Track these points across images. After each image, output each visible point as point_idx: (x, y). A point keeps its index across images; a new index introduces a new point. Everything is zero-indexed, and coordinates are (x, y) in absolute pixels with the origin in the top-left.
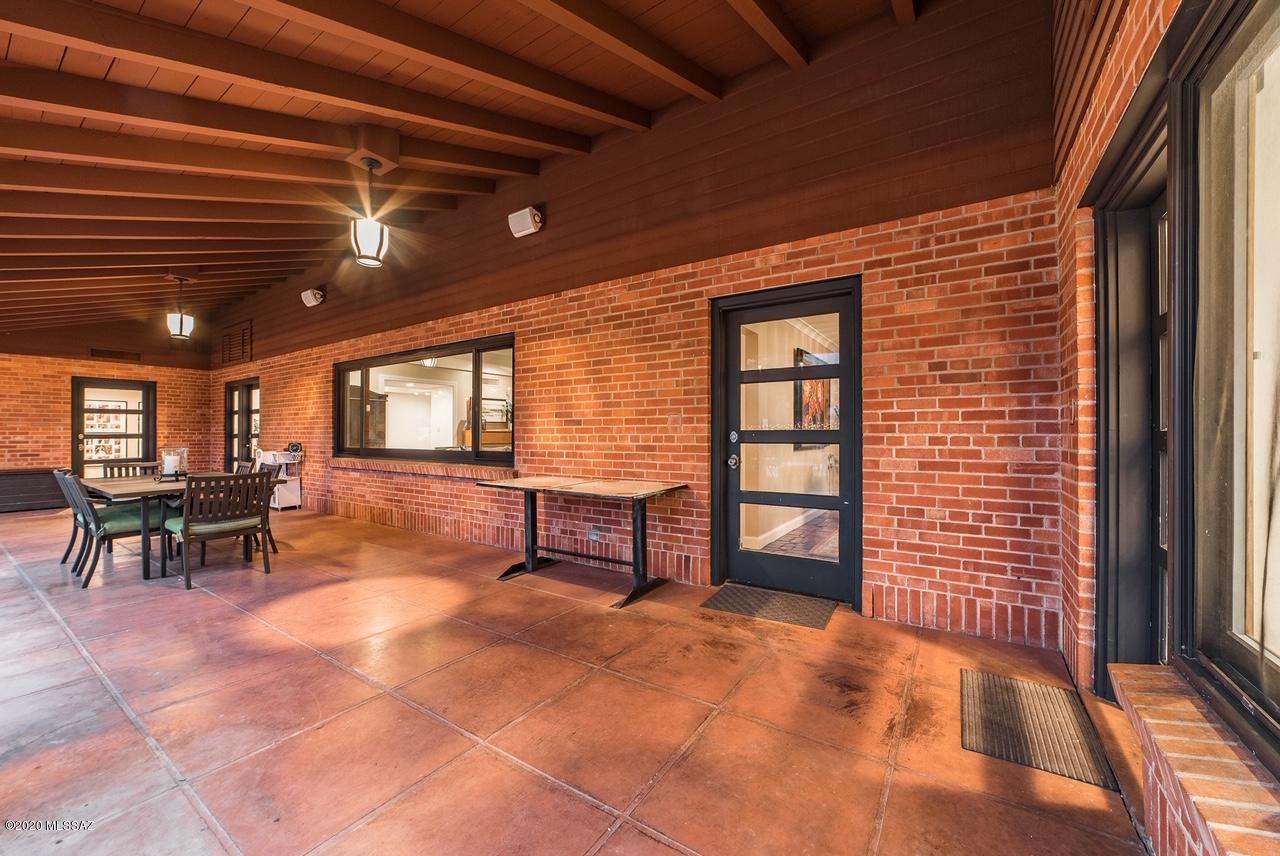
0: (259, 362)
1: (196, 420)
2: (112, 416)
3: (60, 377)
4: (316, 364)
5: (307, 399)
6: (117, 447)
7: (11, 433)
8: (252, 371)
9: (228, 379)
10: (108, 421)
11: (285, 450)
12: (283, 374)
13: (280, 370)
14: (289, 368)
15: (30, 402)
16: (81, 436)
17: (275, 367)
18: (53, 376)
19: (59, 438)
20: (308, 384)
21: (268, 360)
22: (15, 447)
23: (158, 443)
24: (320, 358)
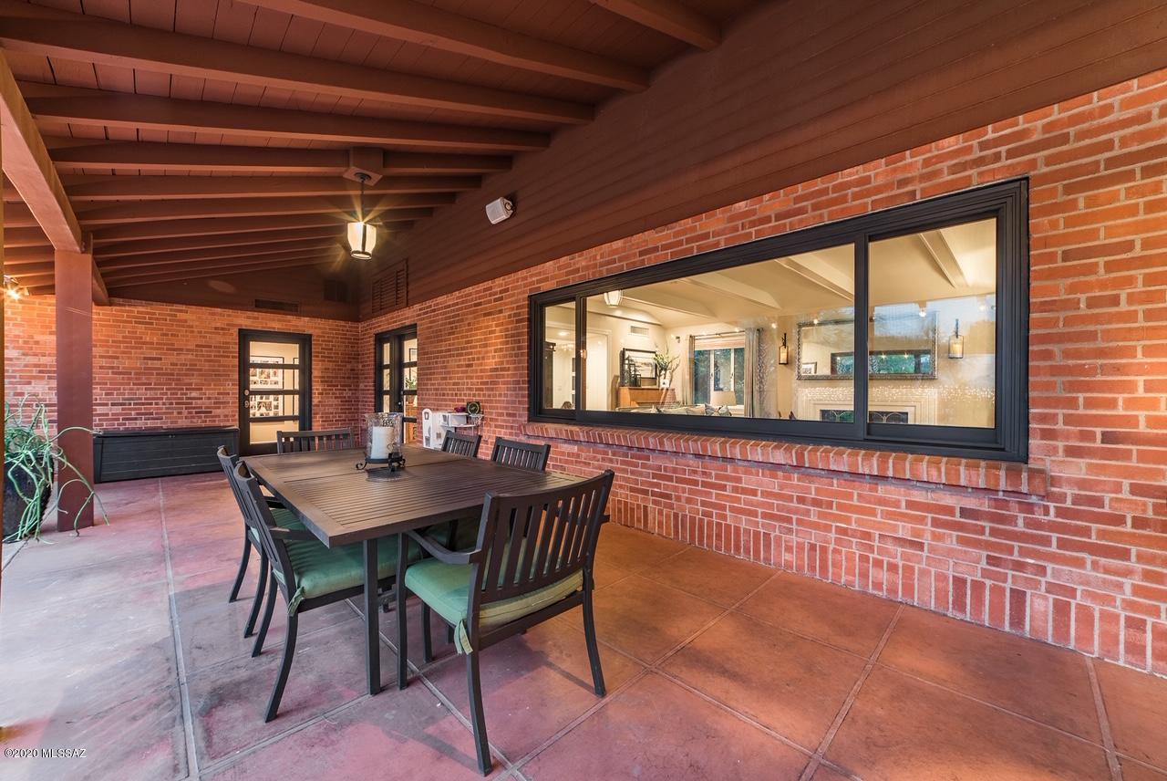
0: (417, 307)
1: (347, 375)
2: (271, 371)
3: (229, 330)
4: (501, 299)
5: (485, 346)
6: (275, 403)
7: (187, 389)
8: (408, 318)
9: (379, 330)
10: (269, 377)
11: (457, 410)
12: (449, 318)
13: (445, 313)
14: (457, 310)
15: (203, 356)
16: (247, 393)
17: (439, 309)
18: (223, 329)
19: (228, 394)
20: (487, 327)
21: (428, 303)
22: (191, 403)
23: (313, 400)
24: (507, 290)
